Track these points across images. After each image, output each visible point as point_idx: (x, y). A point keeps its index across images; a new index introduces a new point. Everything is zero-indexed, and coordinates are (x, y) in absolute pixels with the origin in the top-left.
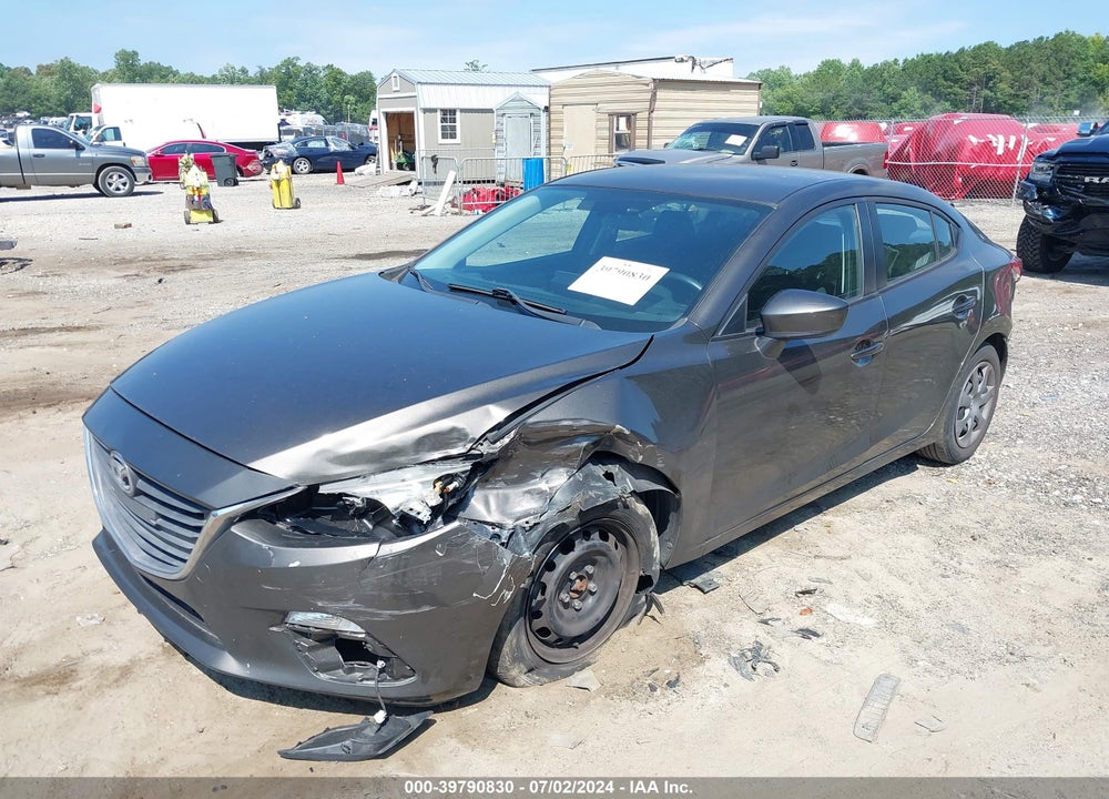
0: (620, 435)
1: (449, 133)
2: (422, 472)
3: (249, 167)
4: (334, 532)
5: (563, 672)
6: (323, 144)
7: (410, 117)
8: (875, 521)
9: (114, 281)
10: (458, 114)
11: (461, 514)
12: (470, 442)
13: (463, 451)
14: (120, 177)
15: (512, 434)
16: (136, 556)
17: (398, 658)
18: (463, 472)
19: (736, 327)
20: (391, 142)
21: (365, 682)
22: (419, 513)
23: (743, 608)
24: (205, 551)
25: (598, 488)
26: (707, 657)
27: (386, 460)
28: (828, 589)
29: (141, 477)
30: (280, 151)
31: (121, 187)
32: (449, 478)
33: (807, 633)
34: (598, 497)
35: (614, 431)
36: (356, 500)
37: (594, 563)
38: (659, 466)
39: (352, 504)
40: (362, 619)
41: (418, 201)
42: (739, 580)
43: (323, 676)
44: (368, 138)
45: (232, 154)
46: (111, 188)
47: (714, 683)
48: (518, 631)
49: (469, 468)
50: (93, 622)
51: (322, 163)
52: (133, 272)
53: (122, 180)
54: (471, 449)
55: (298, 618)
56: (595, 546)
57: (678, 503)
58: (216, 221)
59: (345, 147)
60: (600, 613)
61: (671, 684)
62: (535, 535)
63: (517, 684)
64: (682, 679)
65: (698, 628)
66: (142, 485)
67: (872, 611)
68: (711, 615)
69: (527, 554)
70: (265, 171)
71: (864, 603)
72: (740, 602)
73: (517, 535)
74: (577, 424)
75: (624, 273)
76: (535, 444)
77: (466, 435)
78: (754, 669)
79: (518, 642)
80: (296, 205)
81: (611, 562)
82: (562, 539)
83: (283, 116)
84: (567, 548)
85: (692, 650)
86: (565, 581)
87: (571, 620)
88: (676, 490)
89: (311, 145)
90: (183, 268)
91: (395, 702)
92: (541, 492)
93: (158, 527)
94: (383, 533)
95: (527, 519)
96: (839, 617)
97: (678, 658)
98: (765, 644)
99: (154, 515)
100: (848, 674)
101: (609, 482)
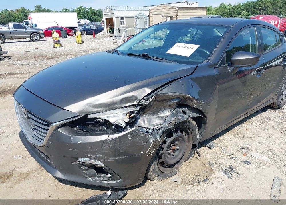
0: (189, 98)
1: (122, 23)
2: (122, 111)
3: (70, 33)
4: (93, 131)
5: (169, 176)
6: (89, 27)
7: (112, 19)
8: (259, 126)
9: (34, 62)
10: (125, 18)
11: (135, 125)
12: (139, 100)
13: (136, 103)
14: (37, 36)
15: (153, 98)
16: (30, 138)
17: (115, 173)
18: (136, 111)
19: (222, 63)
20: (107, 26)
21: (104, 181)
22: (121, 124)
23: (224, 154)
24: (50, 137)
25: (181, 116)
26: (215, 170)
27: (110, 106)
28: (250, 147)
29: (29, 113)
30: (78, 29)
31: (37, 39)
32: (131, 113)
33: (247, 162)
34: (181, 119)
35: (187, 97)
36: (100, 120)
37: (178, 140)
38: (201, 108)
39: (99, 121)
40: (103, 160)
41: (115, 41)
42: (221, 145)
43: (90, 179)
44: (101, 26)
45: (66, 30)
46: (34, 39)
47: (219, 179)
48: (155, 164)
49: (138, 109)
50: (19, 158)
51: (89, 32)
52: (39, 59)
53: (37, 37)
54: (139, 103)
55: (81, 160)
56: (179, 135)
57: (206, 121)
58: (61, 46)
59: (95, 28)
60: (180, 157)
61: (205, 180)
62: (161, 132)
63: (154, 180)
64: (208, 178)
65: (210, 161)
66: (30, 115)
67: (266, 155)
68: (214, 156)
69: (158, 138)
70: (74, 34)
71: (263, 152)
72: (223, 152)
73: (155, 132)
74: (174, 94)
75: (184, 47)
76: (160, 101)
77: (137, 98)
78: (232, 175)
79: (155, 167)
80: (83, 42)
81: (184, 140)
82: (169, 133)
83: (79, 21)
84: (170, 136)
85: (210, 168)
86: (169, 146)
87: (171, 159)
88: (205, 116)
89: (86, 27)
90: (52, 58)
91: (114, 187)
92: (162, 117)
93: (35, 129)
94: (110, 131)
95: (157, 126)
96: (256, 157)
97: (206, 171)
98: (234, 166)
99: (34, 125)
100: (264, 177)
101: (184, 114)
